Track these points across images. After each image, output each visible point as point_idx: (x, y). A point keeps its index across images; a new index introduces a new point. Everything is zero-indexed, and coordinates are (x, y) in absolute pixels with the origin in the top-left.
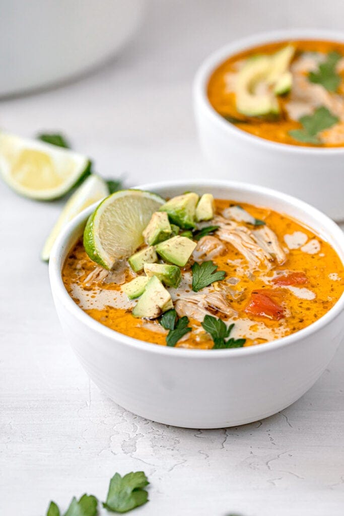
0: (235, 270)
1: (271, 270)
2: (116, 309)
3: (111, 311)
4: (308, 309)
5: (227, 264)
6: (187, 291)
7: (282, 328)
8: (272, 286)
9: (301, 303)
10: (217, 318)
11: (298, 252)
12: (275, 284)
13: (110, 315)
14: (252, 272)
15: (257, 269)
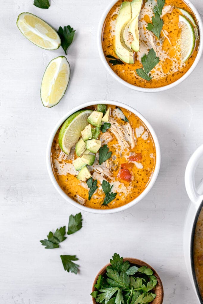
0: (115, 151)
1: (129, 152)
2: (71, 175)
3: (69, 175)
4: (140, 175)
5: (113, 147)
6: (97, 164)
7: (130, 186)
8: (128, 161)
9: (138, 171)
10: (107, 182)
11: (140, 139)
12: (130, 160)
13: (69, 178)
14: (121, 152)
15: (124, 151)
